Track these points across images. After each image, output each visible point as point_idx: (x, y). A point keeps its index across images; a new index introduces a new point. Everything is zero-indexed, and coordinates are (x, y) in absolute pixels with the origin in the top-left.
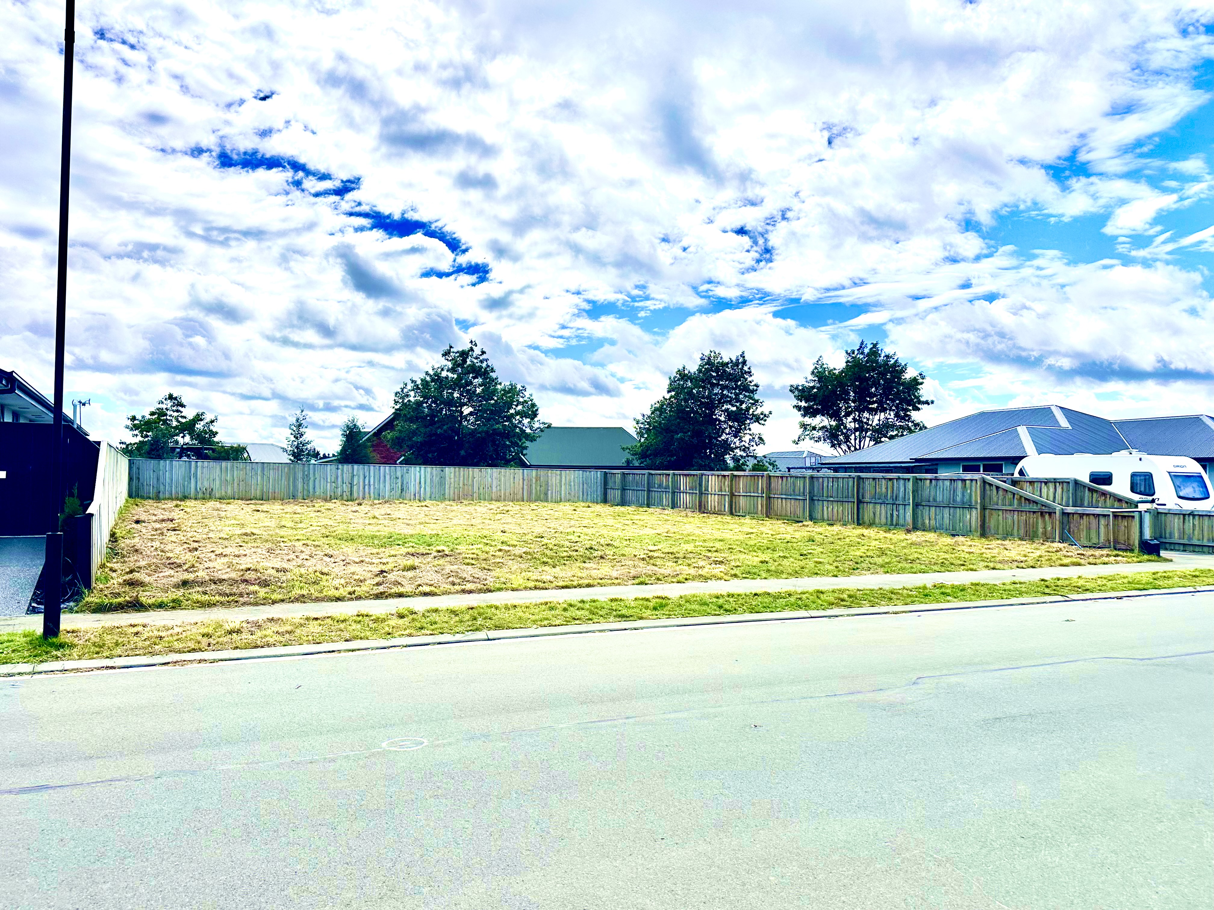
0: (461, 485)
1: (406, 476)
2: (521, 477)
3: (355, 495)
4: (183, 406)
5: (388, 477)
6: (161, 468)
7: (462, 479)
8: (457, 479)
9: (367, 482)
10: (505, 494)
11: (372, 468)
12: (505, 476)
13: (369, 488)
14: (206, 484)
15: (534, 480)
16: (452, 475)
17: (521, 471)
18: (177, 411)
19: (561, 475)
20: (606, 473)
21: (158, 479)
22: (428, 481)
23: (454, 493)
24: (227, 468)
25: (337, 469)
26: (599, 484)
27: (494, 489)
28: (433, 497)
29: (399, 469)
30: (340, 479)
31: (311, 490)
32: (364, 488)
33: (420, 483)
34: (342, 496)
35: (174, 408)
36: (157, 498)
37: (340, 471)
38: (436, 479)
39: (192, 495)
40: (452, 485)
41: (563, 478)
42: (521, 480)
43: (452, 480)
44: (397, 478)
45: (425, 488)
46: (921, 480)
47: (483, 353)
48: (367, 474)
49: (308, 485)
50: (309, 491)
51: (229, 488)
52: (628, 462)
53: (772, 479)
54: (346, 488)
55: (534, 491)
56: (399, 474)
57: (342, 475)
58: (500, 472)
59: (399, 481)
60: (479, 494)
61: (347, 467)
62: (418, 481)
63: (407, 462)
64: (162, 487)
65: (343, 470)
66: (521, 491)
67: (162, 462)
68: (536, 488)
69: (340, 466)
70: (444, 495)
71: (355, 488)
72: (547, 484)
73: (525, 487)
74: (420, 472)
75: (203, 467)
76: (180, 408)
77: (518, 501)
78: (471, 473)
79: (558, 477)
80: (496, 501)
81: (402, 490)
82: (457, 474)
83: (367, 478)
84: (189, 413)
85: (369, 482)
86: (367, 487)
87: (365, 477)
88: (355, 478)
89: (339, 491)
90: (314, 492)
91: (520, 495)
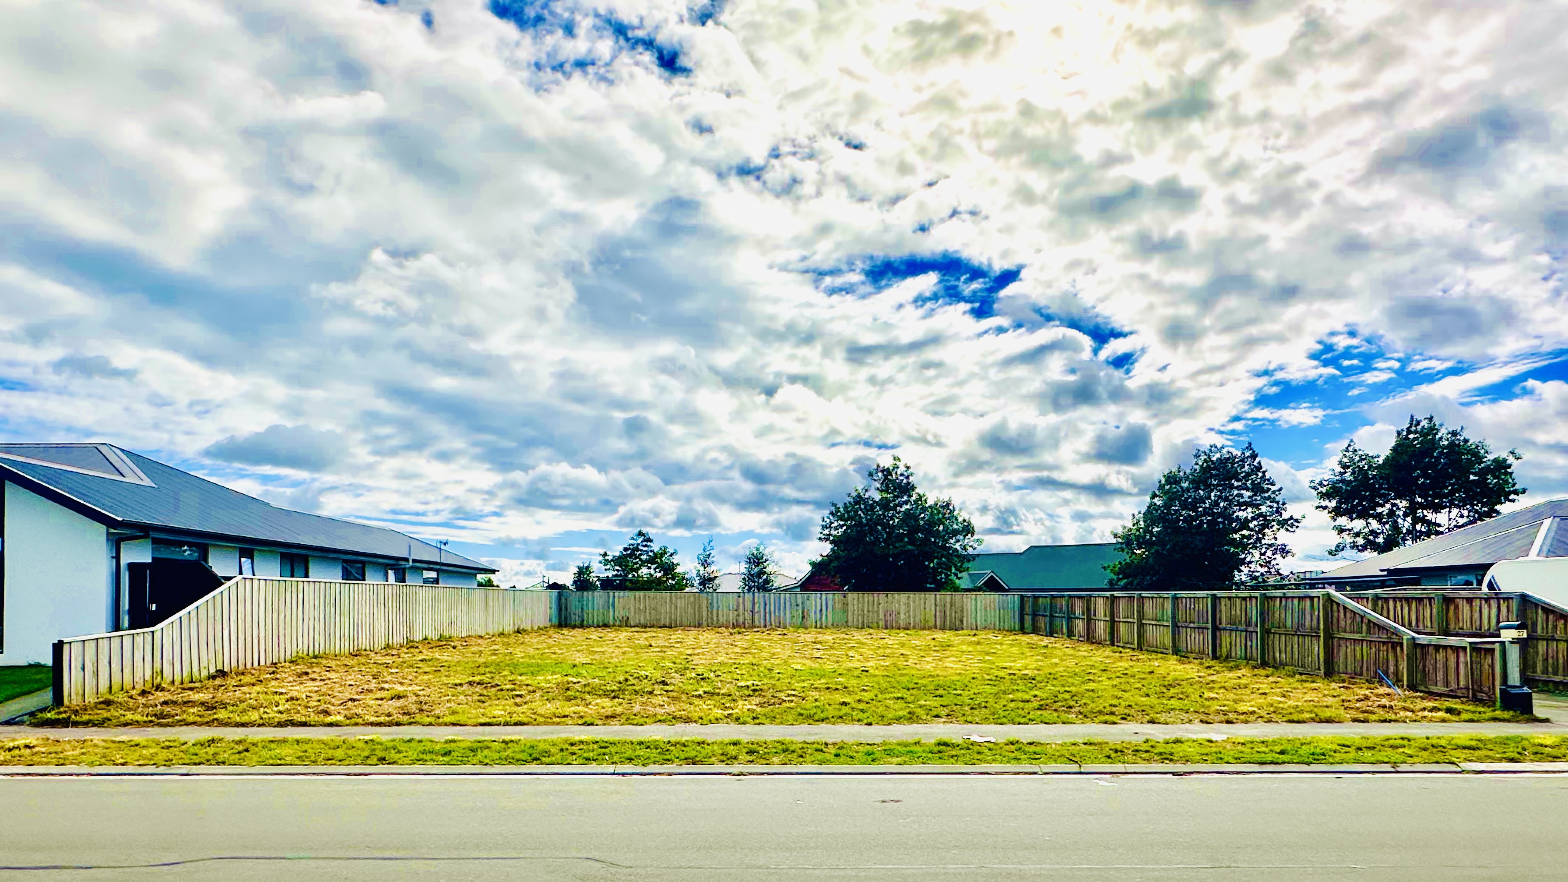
0: (865, 612)
2: (933, 602)
3: (757, 623)
4: (650, 540)
5: (788, 604)
6: (585, 598)
7: (866, 605)
8: (860, 606)
9: (767, 610)
10: (914, 621)
12: (914, 602)
13: (770, 616)
14: (622, 613)
15: (948, 606)
16: (855, 602)
18: (646, 546)
19: (976, 599)
20: (1022, 597)
21: (582, 609)
23: (858, 621)
26: (1016, 609)
27: (902, 616)
28: (836, 623)
29: (799, 596)
30: (741, 607)
31: (715, 619)
32: (765, 616)
33: (821, 610)
34: (744, 623)
35: (644, 543)
36: (582, 626)
38: (838, 606)
40: (856, 612)
41: (979, 602)
42: (933, 606)
43: (856, 607)
44: (797, 605)
45: (826, 616)
48: (768, 602)
50: (712, 619)
51: (647, 617)
54: (748, 616)
55: (948, 618)
56: (799, 602)
57: (744, 603)
58: (909, 598)
59: (800, 608)
60: (886, 621)
62: (819, 608)
64: (585, 617)
65: (744, 599)
66: (933, 618)
67: (585, 593)
68: (950, 615)
70: (847, 622)
71: (756, 616)
72: (962, 610)
73: (938, 614)
74: (821, 599)
75: (619, 597)
76: (649, 544)
77: (930, 629)
78: (876, 599)
79: (973, 602)
80: (905, 629)
81: (803, 617)
82: (861, 600)
83: (768, 606)
86: (768, 615)
87: (766, 605)
88: (756, 606)
89: (741, 620)
90: (718, 620)
91: (932, 623)
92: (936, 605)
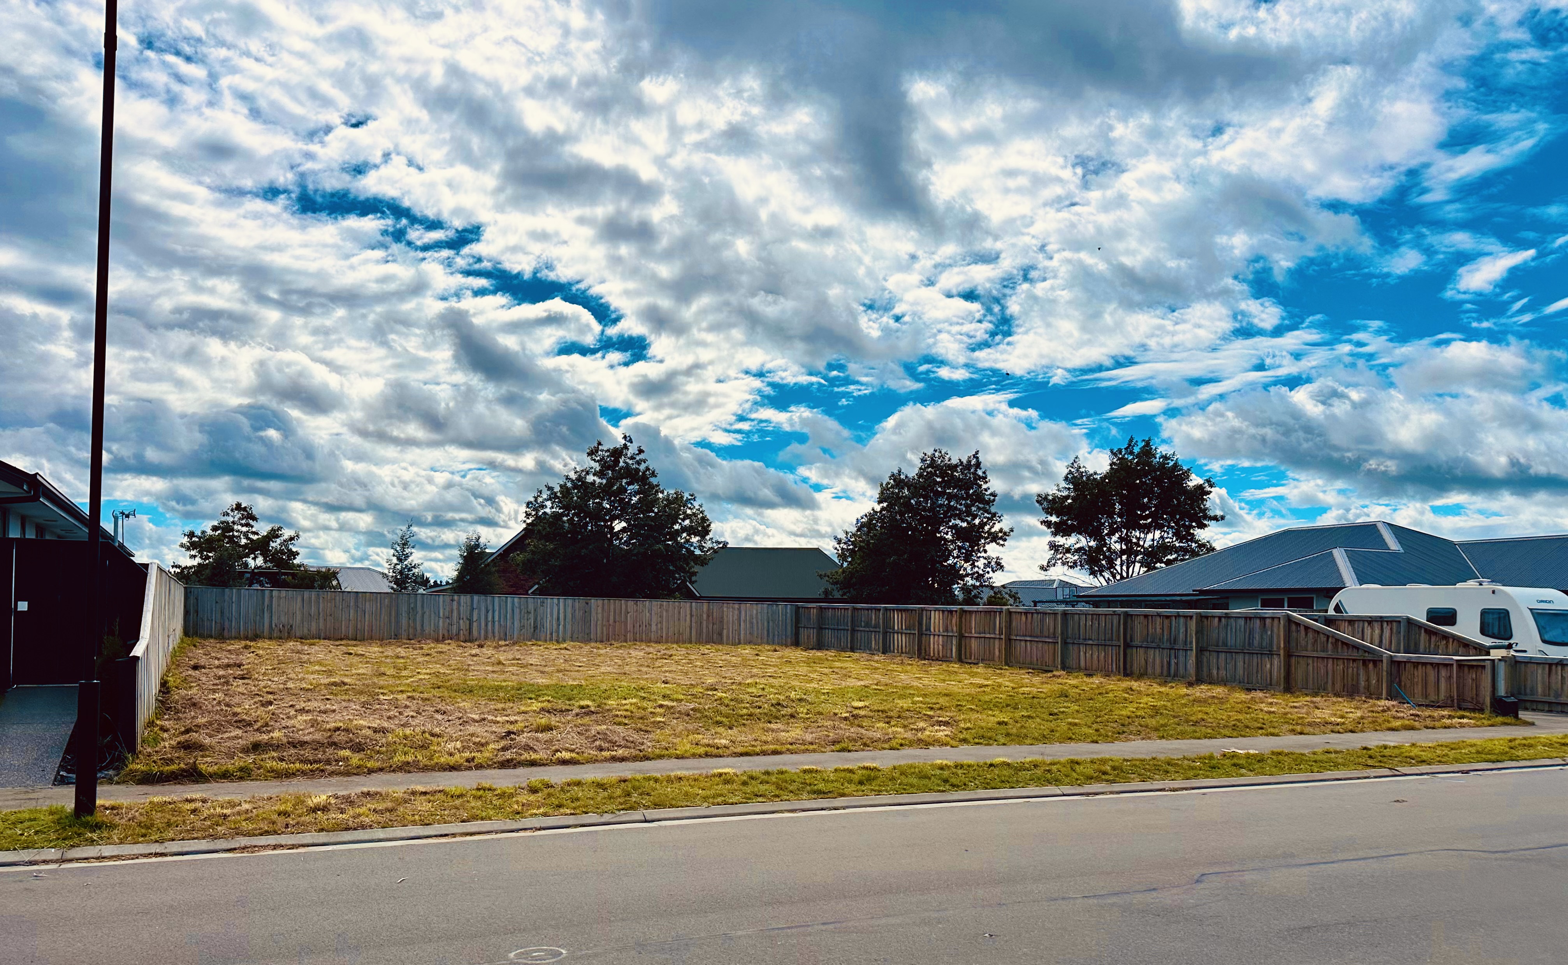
0: (611, 621)
1: (541, 610)
2: (688, 612)
3: (475, 633)
4: (254, 518)
5: (517, 611)
6: (226, 598)
7: (612, 614)
8: (605, 614)
9: (490, 618)
10: (667, 634)
11: (496, 600)
12: (667, 610)
13: (493, 625)
14: (284, 619)
15: (705, 616)
16: (600, 610)
17: (688, 605)
18: (247, 525)
19: (739, 609)
20: (798, 608)
21: (222, 613)
22: (569, 616)
23: (602, 633)
24: (310, 598)
25: (452, 600)
26: (789, 621)
27: (654, 628)
28: (575, 636)
29: (530, 600)
30: (455, 614)
31: (419, 628)
32: (486, 625)
33: (558, 619)
34: (458, 634)
35: (243, 522)
36: (222, 637)
37: (455, 603)
38: (579, 614)
39: (266, 633)
40: (600, 622)
41: (743, 613)
42: (688, 616)
43: (600, 616)
44: (529, 613)
45: (565, 626)
46: (1207, 617)
47: (641, 451)
48: (490, 607)
49: (415, 620)
50: (415, 630)
51: (314, 624)
52: (826, 592)
53: (1014, 616)
54: (463, 625)
55: (705, 631)
56: (531, 607)
57: (459, 608)
58: (661, 606)
59: (532, 616)
60: (635, 634)
61: (465, 599)
62: (555, 616)
63: (542, 592)
64: (227, 624)
65: (459, 603)
66: (688, 629)
67: (227, 590)
68: (707, 627)
69: (456, 597)
70: (589, 634)
71: (475, 625)
72: (722, 622)
73: (694, 624)
74: (558, 605)
75: (279, 598)
76: (251, 522)
77: (684, 642)
78: (624, 607)
79: (736, 612)
80: (657, 642)
81: (535, 628)
82: (606, 607)
83: (490, 613)
84: (263, 528)
85: (493, 617)
86: (490, 624)
87: (487, 612)
88: (475, 613)
89: (454, 629)
90: (423, 630)
91: (686, 635)
92: (691, 616)
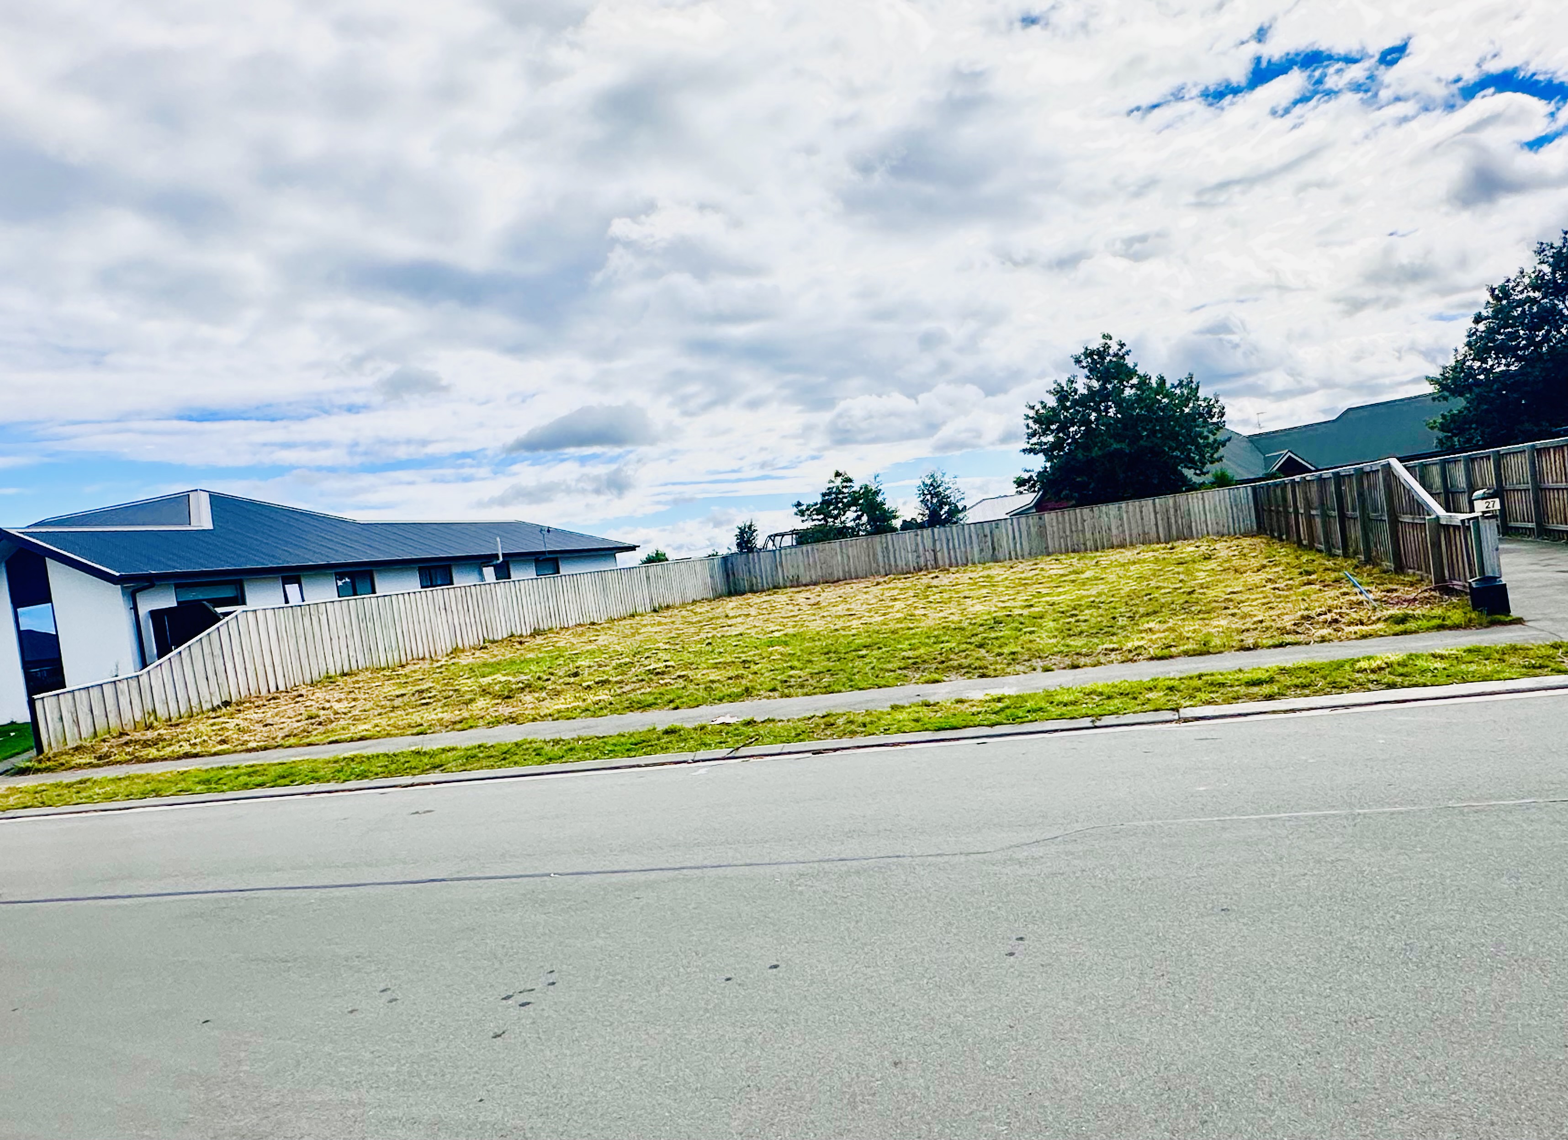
0: (1068, 533)
1: (996, 532)
2: (1151, 509)
3: (940, 563)
5: (974, 536)
7: (1068, 525)
8: (1061, 526)
9: (951, 546)
10: (1130, 536)
12: (1127, 512)
13: (955, 552)
15: (1172, 511)
20: (1254, 489)
22: (1025, 534)
23: (1060, 545)
24: (807, 551)
25: (917, 535)
26: (1251, 504)
27: (1114, 531)
28: (1034, 551)
30: (921, 547)
31: (893, 563)
32: (949, 553)
33: (1014, 538)
34: (926, 566)
37: (919, 538)
38: (1034, 530)
39: (781, 584)
40: (1056, 535)
42: (1152, 513)
43: (1055, 529)
44: (985, 536)
45: (1021, 544)
47: (1122, 345)
48: (950, 537)
49: (889, 557)
50: (890, 565)
51: (813, 572)
54: (930, 556)
55: (1173, 526)
58: (1120, 508)
59: (989, 538)
60: (1095, 541)
62: (1011, 536)
65: (922, 536)
66: (1154, 528)
68: (1176, 522)
69: (919, 532)
70: (1047, 548)
71: (939, 554)
72: (1189, 515)
73: (1160, 522)
74: (1012, 524)
75: (786, 554)
77: (1150, 542)
78: (1079, 515)
80: (1120, 546)
81: (994, 549)
82: (1060, 519)
83: (951, 541)
85: (954, 545)
86: (952, 552)
87: (948, 540)
88: (938, 543)
89: (922, 561)
92: (1156, 513)
